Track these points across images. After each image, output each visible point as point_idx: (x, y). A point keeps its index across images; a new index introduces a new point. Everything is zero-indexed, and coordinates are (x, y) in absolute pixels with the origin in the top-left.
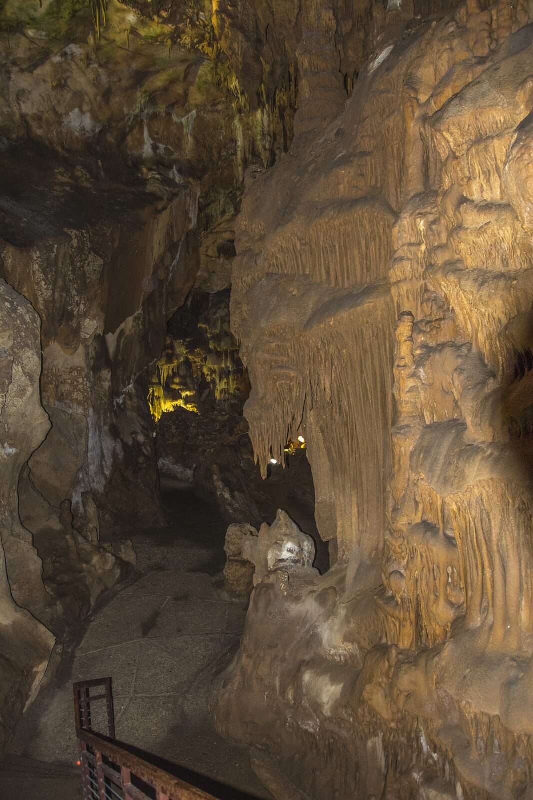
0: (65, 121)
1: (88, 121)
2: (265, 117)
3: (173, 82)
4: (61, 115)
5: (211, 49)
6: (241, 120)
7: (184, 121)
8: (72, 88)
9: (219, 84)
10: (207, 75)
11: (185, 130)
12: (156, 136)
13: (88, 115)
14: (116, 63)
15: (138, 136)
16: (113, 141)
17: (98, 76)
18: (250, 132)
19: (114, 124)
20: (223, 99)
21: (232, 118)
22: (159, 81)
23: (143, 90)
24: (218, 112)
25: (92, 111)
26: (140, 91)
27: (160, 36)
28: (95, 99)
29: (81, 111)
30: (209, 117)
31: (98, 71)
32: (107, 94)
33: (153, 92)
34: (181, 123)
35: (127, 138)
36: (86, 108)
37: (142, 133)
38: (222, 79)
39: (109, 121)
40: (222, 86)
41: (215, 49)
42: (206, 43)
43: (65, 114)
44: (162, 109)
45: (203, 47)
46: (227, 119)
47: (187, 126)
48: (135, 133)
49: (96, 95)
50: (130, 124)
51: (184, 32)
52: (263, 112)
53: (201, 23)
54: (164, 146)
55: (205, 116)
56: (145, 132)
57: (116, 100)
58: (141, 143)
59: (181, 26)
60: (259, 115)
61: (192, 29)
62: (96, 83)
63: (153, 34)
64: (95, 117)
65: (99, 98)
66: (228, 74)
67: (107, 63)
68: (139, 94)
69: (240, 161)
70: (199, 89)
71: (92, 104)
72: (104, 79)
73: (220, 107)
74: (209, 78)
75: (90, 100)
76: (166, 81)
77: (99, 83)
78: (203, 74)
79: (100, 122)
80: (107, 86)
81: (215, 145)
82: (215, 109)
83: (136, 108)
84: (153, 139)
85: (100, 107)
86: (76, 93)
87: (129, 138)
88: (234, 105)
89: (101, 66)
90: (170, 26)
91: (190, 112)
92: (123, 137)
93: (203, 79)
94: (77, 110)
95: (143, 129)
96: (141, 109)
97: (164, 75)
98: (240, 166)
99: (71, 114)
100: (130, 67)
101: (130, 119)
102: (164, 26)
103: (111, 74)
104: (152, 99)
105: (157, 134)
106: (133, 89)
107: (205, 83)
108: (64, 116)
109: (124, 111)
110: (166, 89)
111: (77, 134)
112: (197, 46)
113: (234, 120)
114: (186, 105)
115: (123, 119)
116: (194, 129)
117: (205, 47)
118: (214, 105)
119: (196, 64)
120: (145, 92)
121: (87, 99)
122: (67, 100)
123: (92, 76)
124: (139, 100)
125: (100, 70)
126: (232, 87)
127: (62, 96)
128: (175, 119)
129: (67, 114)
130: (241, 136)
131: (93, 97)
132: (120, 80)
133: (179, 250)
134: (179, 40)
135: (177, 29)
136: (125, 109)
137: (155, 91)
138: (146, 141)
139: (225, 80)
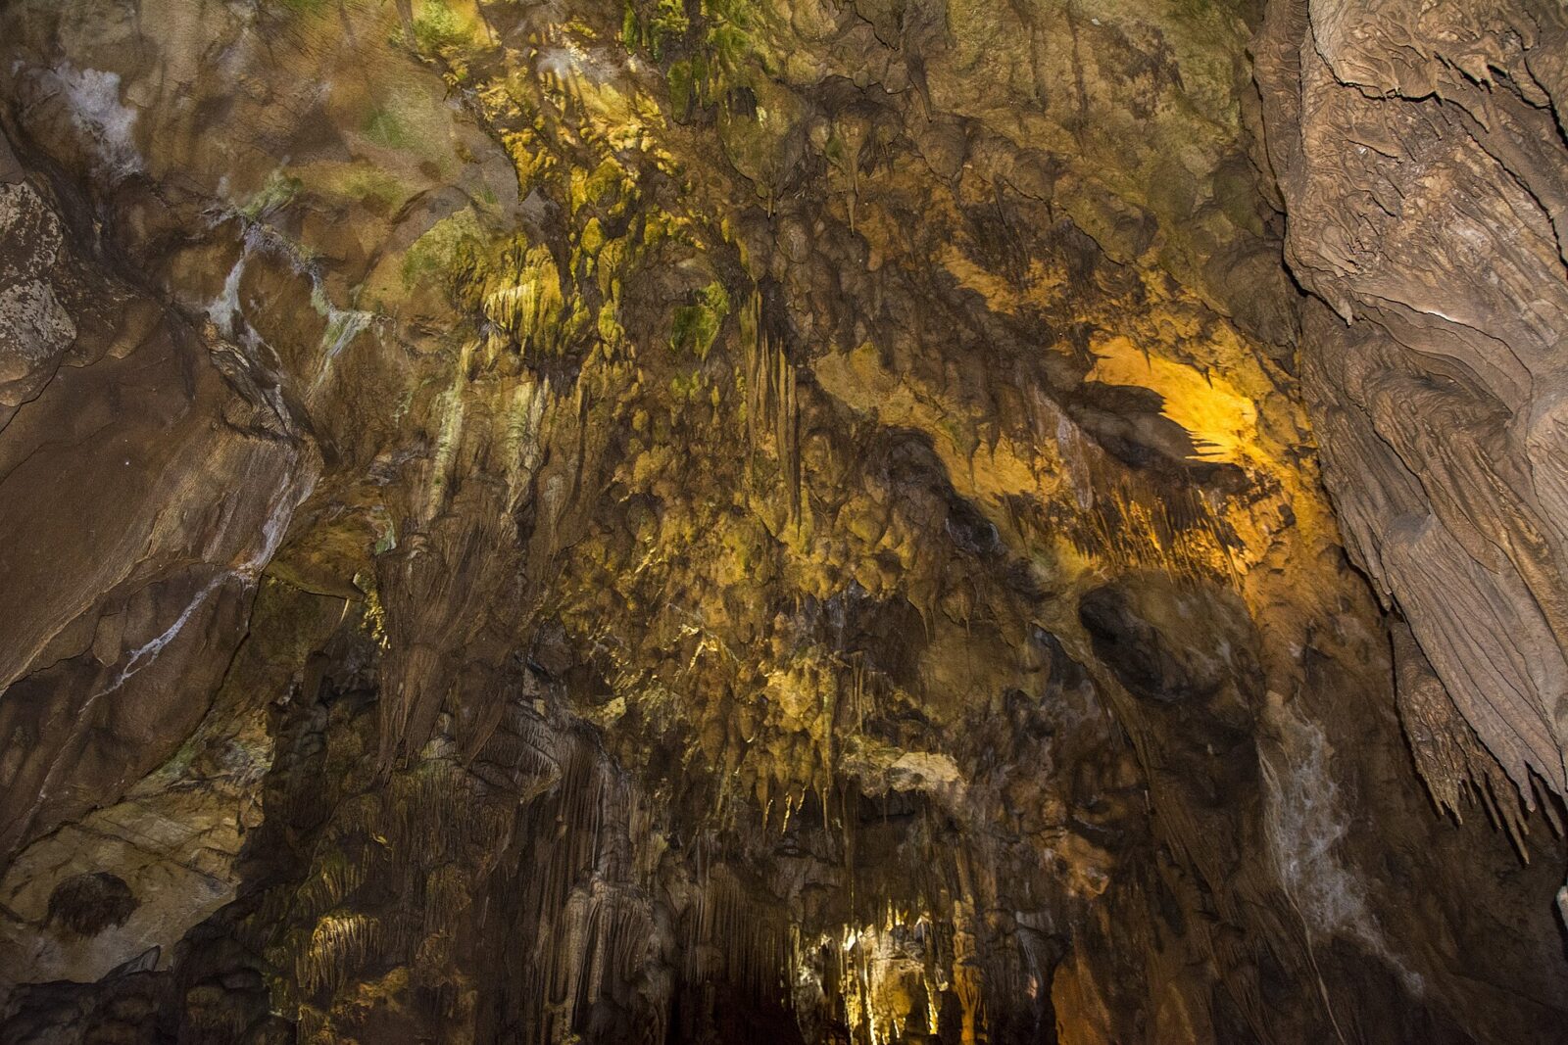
0: (62, 74)
1: (120, 125)
2: (538, 404)
3: (372, 204)
4: (62, 54)
5: (529, 155)
6: (465, 393)
7: (335, 317)
8: (144, 21)
9: (461, 281)
10: (444, 246)
11: (325, 340)
12: (252, 302)
13: (131, 116)
14: (299, 47)
15: (212, 269)
16: (142, 232)
17: (228, 45)
18: (488, 422)
19: (173, 195)
20: (445, 328)
21: (446, 382)
22: (343, 181)
23: (293, 175)
24: (414, 354)
25: (145, 114)
26: (283, 173)
27: (454, 43)
28: (177, 95)
29: (122, 88)
30: (389, 353)
31: (239, 34)
32: (211, 109)
33: (309, 197)
34: (326, 320)
35: (183, 254)
36: (136, 93)
37: (226, 269)
38: (476, 275)
39: (169, 175)
40: (468, 288)
41: (538, 161)
42: (526, 135)
43: (73, 61)
44: (302, 252)
45: (514, 142)
46: (427, 381)
47: (335, 334)
48: (209, 256)
49: (186, 88)
50: (212, 224)
51: (504, 73)
52: (535, 392)
53: (550, 81)
54: (260, 339)
55: (383, 343)
56: (233, 275)
57: (217, 143)
58: (210, 289)
59: (512, 52)
60: (523, 393)
61: (524, 81)
62: (209, 59)
63: (442, 28)
64: (143, 133)
65: (185, 102)
66: (492, 270)
67: (281, 25)
68: (276, 176)
69: (439, 473)
70: (407, 271)
71: (158, 99)
72: (235, 66)
73: (424, 346)
74: (447, 256)
75: (161, 89)
76: (360, 189)
77: (216, 66)
78: (438, 238)
79: (146, 155)
80: (226, 89)
81: (376, 424)
82: (411, 343)
83: (249, 202)
84: (244, 303)
85: (172, 124)
86: (142, 38)
87: (186, 258)
88: (466, 351)
89: (257, 23)
90: (494, 33)
91: (357, 308)
92: (177, 239)
93: (430, 252)
94: (111, 79)
95: (234, 263)
96: (260, 212)
97: (363, 173)
98: (438, 482)
99: (89, 73)
100: (318, 82)
101: (220, 212)
102: (482, 25)
103: (265, 63)
104: (297, 212)
105: (259, 302)
106: (272, 152)
107: (431, 262)
108: (67, 64)
109: (218, 183)
110: (342, 211)
111: (77, 121)
112: (505, 131)
113: (446, 389)
114: (358, 288)
115: (202, 198)
116: (346, 351)
117: (520, 144)
118: (417, 332)
119: (433, 210)
120: (295, 182)
121: (155, 79)
122: (106, 38)
123: (214, 29)
124: (268, 190)
125: (246, 31)
126: (492, 299)
127: (102, 15)
128: (317, 298)
129: (80, 66)
130: (459, 425)
131: (174, 86)
132: (266, 102)
133: (188, 612)
134: (480, 86)
135: (499, 51)
136: (224, 180)
137: (317, 200)
138: (225, 293)
139: (481, 279)
